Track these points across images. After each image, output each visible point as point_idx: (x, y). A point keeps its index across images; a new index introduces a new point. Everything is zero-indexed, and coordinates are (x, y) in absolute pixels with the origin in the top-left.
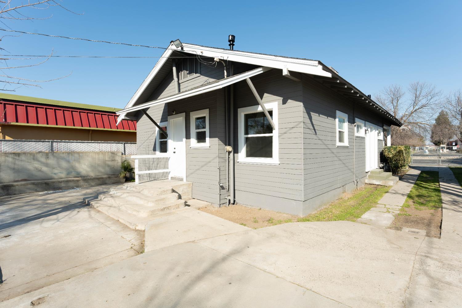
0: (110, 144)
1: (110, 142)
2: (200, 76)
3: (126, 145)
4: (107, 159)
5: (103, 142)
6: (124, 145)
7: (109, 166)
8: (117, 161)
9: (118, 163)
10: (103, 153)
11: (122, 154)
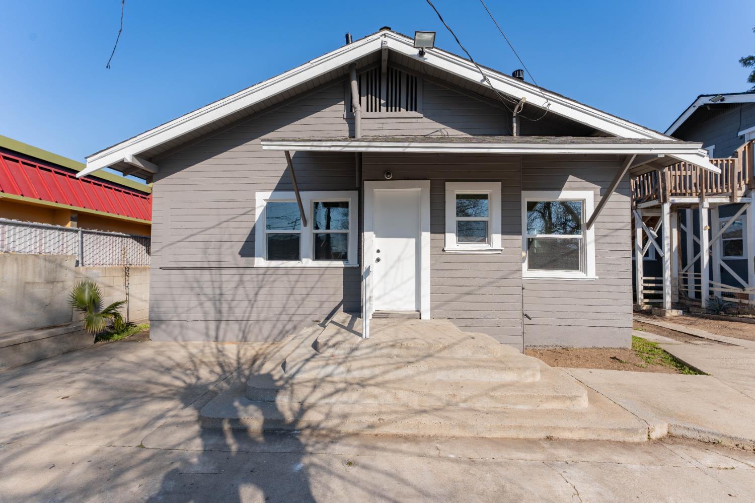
0: (39, 231)
1: (40, 224)
2: (422, 118)
3: (86, 237)
4: (30, 278)
5: (14, 221)
6: (82, 237)
7: (34, 299)
8: (60, 285)
9: (64, 289)
10: (16, 259)
11: (77, 265)
